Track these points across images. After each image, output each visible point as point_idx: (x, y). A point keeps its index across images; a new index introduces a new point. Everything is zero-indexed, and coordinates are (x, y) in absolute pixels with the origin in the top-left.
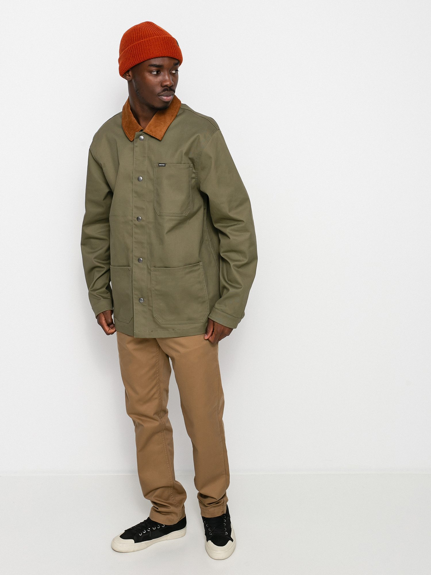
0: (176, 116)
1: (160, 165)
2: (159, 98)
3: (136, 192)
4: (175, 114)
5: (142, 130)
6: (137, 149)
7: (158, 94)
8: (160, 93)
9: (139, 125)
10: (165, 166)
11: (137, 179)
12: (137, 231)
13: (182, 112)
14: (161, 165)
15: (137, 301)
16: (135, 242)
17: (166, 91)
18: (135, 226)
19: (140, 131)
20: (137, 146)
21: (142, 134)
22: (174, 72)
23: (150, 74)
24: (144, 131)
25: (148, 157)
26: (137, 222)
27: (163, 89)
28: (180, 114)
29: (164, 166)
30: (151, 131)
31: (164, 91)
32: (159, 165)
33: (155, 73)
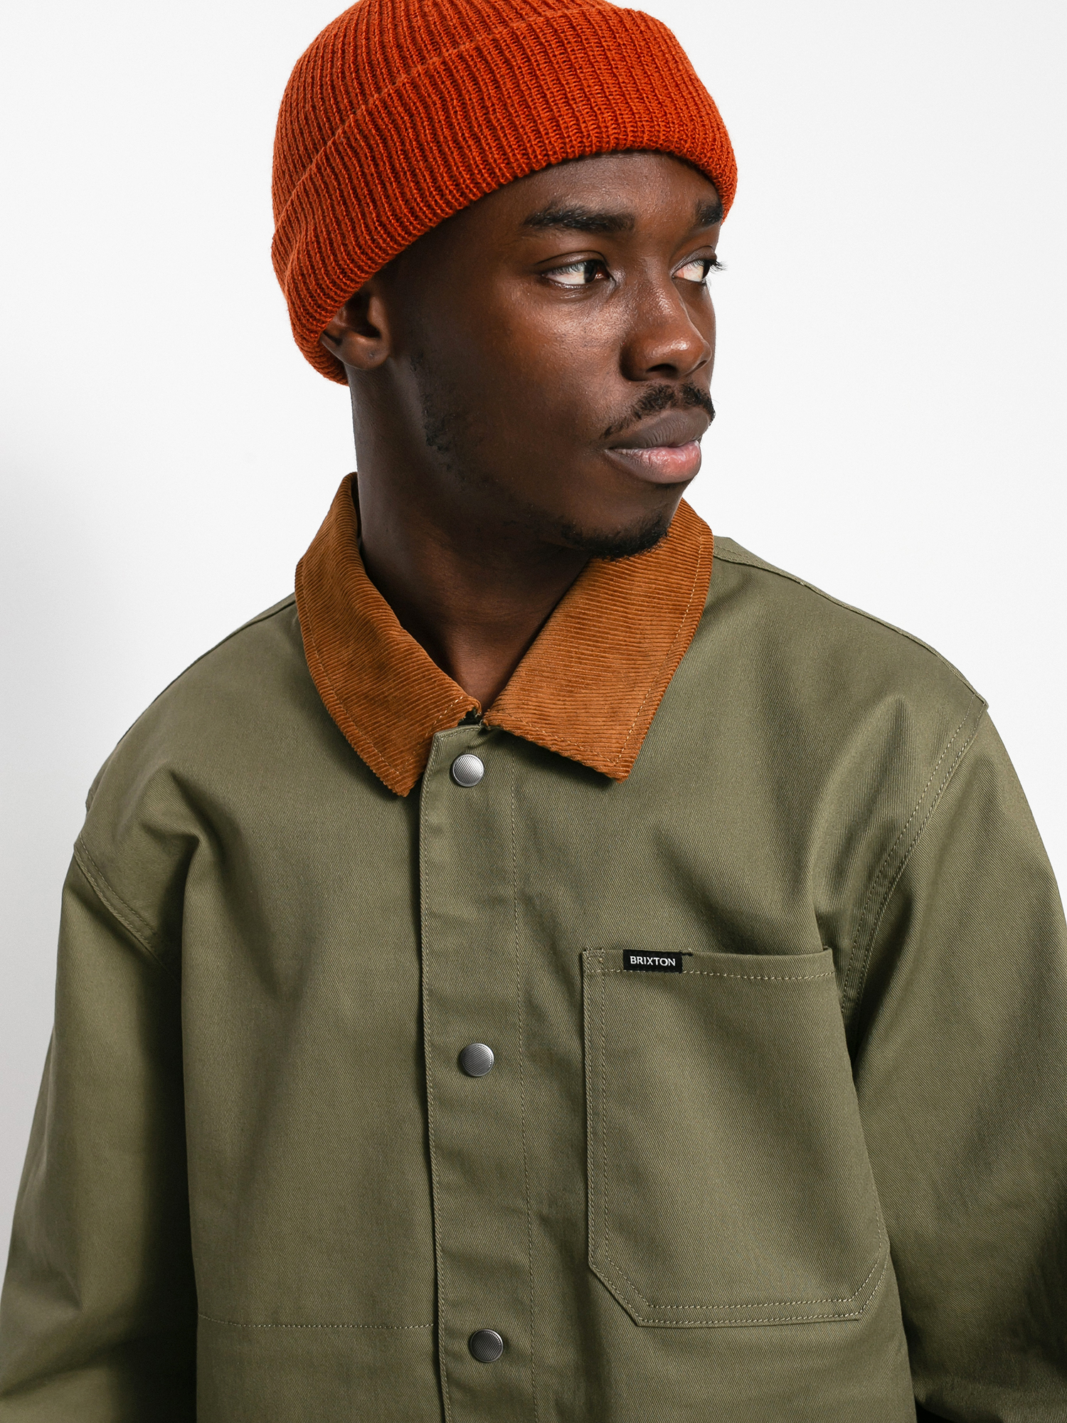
0: (703, 612)
1: (634, 960)
2: (607, 460)
3: (452, 1157)
5: (472, 717)
6: (438, 851)
7: (608, 432)
8: (623, 423)
9: (448, 679)
10: (677, 969)
11: (455, 1060)
14: (647, 961)
17: (662, 407)
18: (457, 1395)
19: (460, 724)
20: (437, 831)
21: (473, 744)
22: (692, 273)
23: (538, 288)
24: (493, 719)
25: (528, 901)
26: (471, 1370)
27: (641, 391)
29: (670, 968)
30: (542, 717)
31: (651, 404)
32: (625, 960)
33: (575, 278)
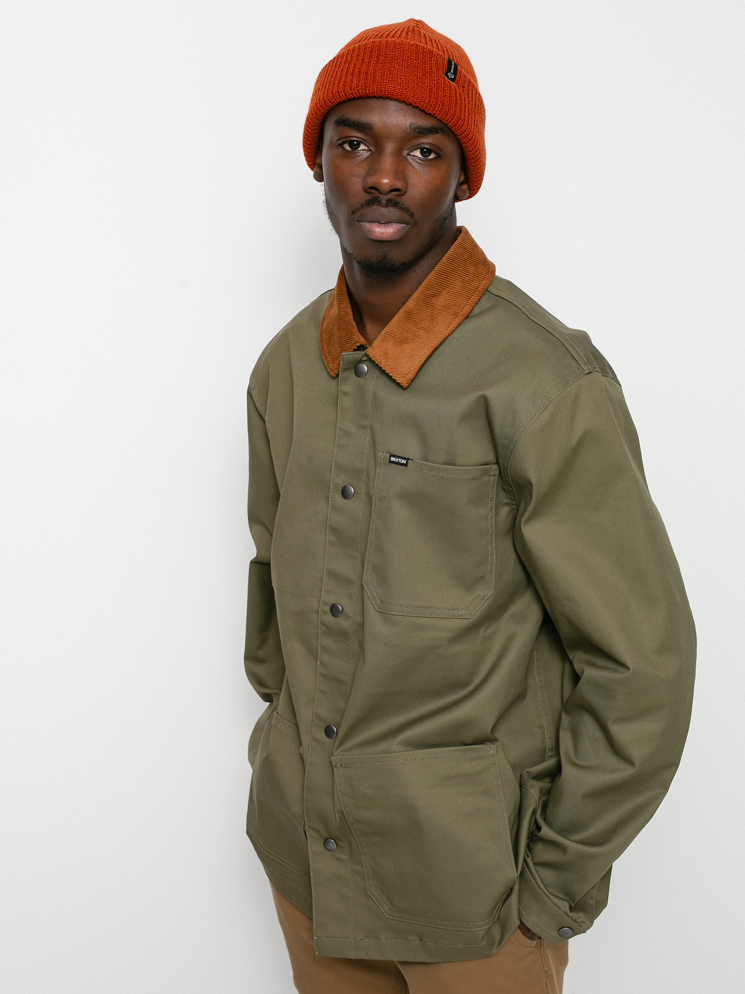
0: (467, 317)
1: (393, 459)
3: (334, 530)
4: (466, 310)
5: (361, 348)
6: (346, 402)
8: (357, 209)
9: (356, 331)
10: (406, 465)
11: (340, 491)
12: (328, 642)
13: (488, 305)
14: (397, 460)
15: (320, 848)
16: (322, 675)
17: (372, 204)
18: (324, 629)
19: (355, 350)
20: (346, 394)
21: (363, 359)
24: (370, 351)
26: (330, 619)
27: (368, 197)
28: (482, 313)
29: (403, 464)
30: (386, 354)
31: (369, 203)
32: (390, 459)
